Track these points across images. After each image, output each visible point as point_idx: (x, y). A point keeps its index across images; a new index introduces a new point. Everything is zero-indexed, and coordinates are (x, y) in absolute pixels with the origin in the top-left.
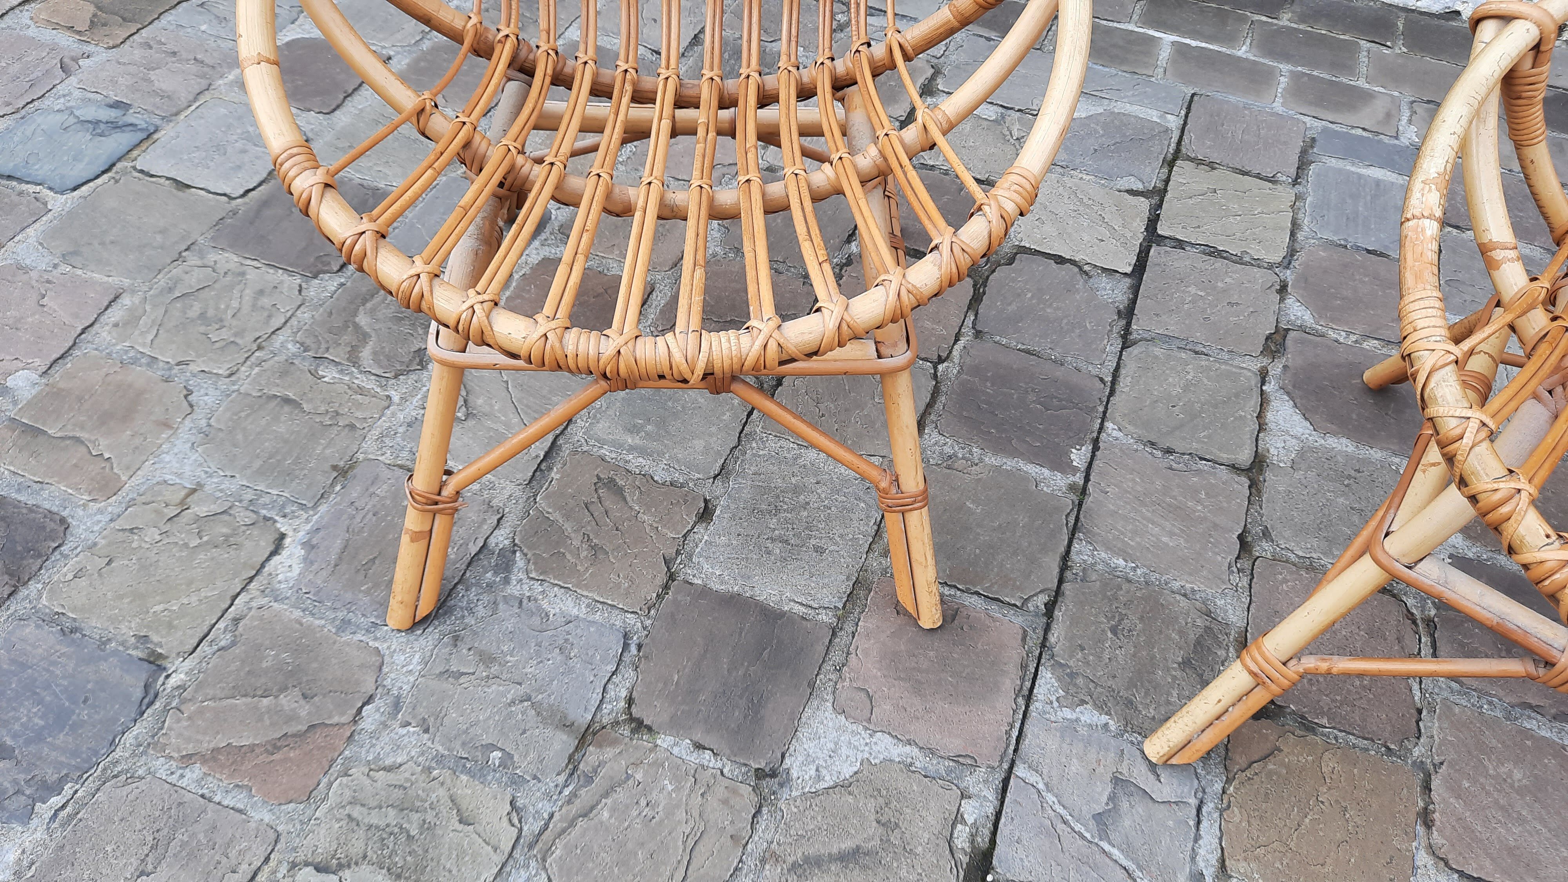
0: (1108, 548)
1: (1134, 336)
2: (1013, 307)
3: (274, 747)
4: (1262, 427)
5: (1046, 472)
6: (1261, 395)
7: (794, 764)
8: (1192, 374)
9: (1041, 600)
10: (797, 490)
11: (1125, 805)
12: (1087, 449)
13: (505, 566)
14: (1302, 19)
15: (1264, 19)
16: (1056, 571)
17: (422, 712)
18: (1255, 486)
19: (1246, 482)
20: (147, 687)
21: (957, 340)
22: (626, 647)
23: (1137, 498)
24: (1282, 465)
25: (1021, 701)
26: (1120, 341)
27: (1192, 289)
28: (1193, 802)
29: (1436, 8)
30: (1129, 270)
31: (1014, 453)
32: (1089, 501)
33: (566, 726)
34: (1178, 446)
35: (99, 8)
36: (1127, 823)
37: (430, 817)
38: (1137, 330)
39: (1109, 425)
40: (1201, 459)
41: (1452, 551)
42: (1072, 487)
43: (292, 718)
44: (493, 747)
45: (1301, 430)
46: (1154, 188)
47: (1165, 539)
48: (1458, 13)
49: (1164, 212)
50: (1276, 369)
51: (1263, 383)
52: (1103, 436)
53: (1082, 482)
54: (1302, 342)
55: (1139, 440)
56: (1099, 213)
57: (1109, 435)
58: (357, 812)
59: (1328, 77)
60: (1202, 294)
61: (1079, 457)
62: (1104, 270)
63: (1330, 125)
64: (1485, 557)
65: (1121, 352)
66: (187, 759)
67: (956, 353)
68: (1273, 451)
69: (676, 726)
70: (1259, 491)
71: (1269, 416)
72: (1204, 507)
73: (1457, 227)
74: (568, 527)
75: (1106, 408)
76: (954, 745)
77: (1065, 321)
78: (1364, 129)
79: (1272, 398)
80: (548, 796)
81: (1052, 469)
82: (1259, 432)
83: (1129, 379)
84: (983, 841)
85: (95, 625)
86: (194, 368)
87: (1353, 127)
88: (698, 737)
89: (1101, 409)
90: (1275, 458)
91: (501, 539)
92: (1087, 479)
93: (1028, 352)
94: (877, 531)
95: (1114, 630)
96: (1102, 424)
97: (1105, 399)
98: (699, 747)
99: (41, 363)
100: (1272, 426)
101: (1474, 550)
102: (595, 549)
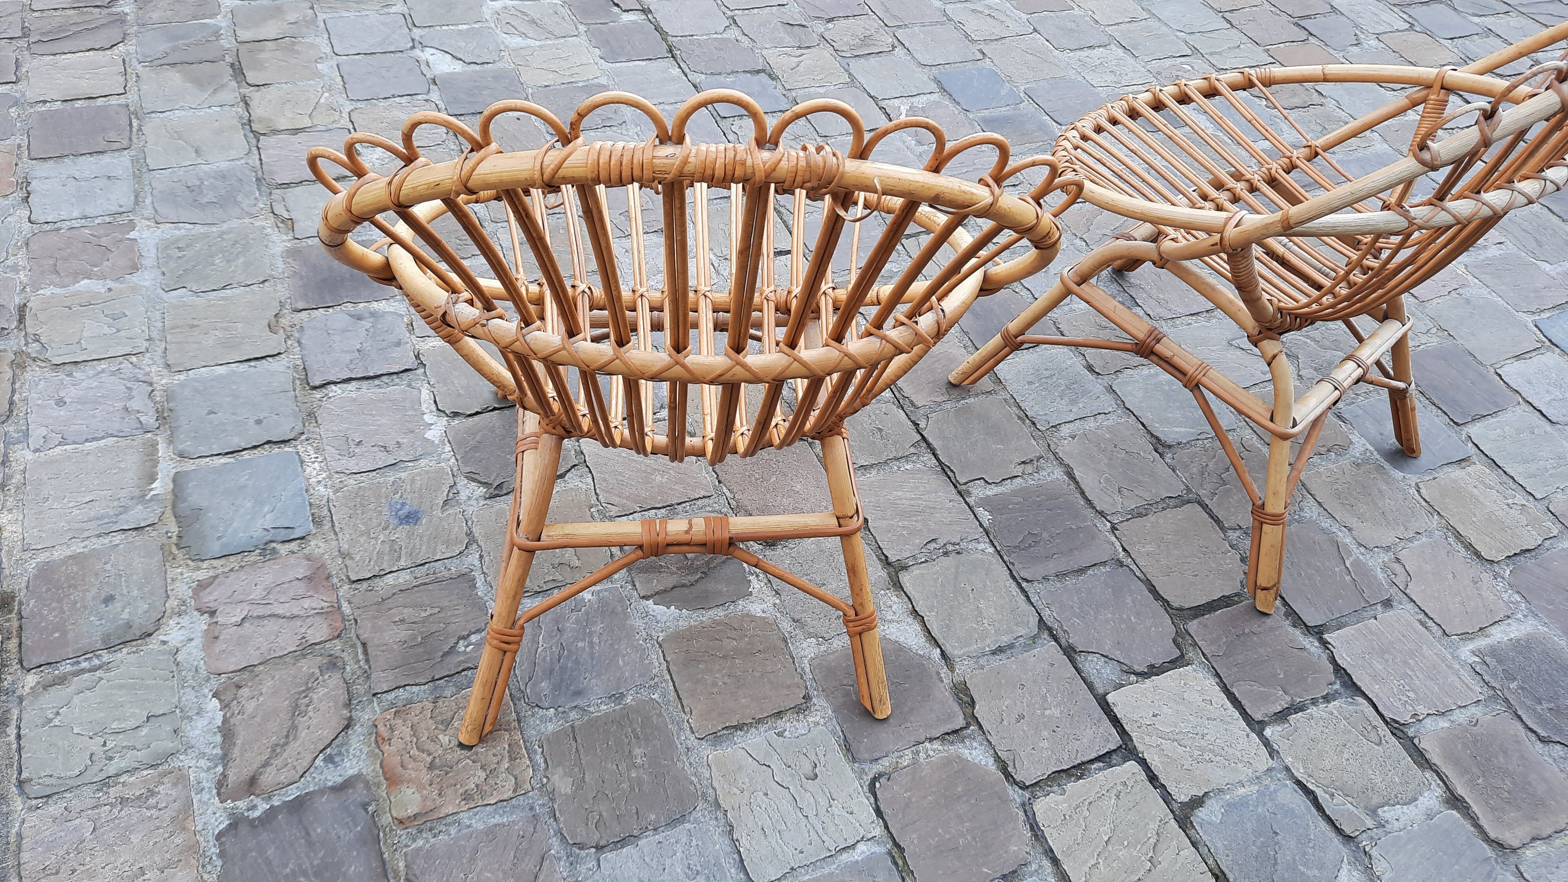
0: (919, 470)
1: (1045, 635)
2: (1129, 600)
4: (915, 613)
5: (989, 493)
6: (936, 641)
8: (986, 625)
9: (922, 424)
10: (1073, 402)
12: (986, 524)
16: (930, 440)
18: (886, 562)
19: (892, 559)
21: (1124, 549)
23: (934, 508)
24: (882, 592)
26: (1049, 624)
27: (1056, 712)
30: (1110, 698)
31: (1014, 493)
32: (954, 491)
34: (945, 561)
38: (1049, 642)
39: (991, 550)
40: (926, 561)
41: (752, 598)
42: (969, 493)
45: (892, 630)
46: (1191, 823)
47: (900, 493)
49: (1154, 794)
50: (944, 671)
51: (943, 654)
52: (988, 540)
53: (967, 499)
54: (951, 717)
55: (967, 550)
56: (1188, 749)
57: (985, 542)
60: (1047, 712)
61: (985, 516)
62: (1123, 686)
64: (732, 607)
65: (1039, 614)
67: (1113, 539)
68: (894, 598)
70: (880, 560)
71: (918, 627)
72: (898, 526)
75: (1004, 562)
77: (1092, 613)
79: (928, 645)
81: (988, 497)
82: (913, 607)
83: (1015, 594)
89: (1005, 558)
90: (890, 595)
92: (966, 502)
93: (1082, 571)
94: (1020, 407)
95: (880, 430)
96: (995, 547)
97: (1011, 567)
100: (910, 620)
101: (740, 607)
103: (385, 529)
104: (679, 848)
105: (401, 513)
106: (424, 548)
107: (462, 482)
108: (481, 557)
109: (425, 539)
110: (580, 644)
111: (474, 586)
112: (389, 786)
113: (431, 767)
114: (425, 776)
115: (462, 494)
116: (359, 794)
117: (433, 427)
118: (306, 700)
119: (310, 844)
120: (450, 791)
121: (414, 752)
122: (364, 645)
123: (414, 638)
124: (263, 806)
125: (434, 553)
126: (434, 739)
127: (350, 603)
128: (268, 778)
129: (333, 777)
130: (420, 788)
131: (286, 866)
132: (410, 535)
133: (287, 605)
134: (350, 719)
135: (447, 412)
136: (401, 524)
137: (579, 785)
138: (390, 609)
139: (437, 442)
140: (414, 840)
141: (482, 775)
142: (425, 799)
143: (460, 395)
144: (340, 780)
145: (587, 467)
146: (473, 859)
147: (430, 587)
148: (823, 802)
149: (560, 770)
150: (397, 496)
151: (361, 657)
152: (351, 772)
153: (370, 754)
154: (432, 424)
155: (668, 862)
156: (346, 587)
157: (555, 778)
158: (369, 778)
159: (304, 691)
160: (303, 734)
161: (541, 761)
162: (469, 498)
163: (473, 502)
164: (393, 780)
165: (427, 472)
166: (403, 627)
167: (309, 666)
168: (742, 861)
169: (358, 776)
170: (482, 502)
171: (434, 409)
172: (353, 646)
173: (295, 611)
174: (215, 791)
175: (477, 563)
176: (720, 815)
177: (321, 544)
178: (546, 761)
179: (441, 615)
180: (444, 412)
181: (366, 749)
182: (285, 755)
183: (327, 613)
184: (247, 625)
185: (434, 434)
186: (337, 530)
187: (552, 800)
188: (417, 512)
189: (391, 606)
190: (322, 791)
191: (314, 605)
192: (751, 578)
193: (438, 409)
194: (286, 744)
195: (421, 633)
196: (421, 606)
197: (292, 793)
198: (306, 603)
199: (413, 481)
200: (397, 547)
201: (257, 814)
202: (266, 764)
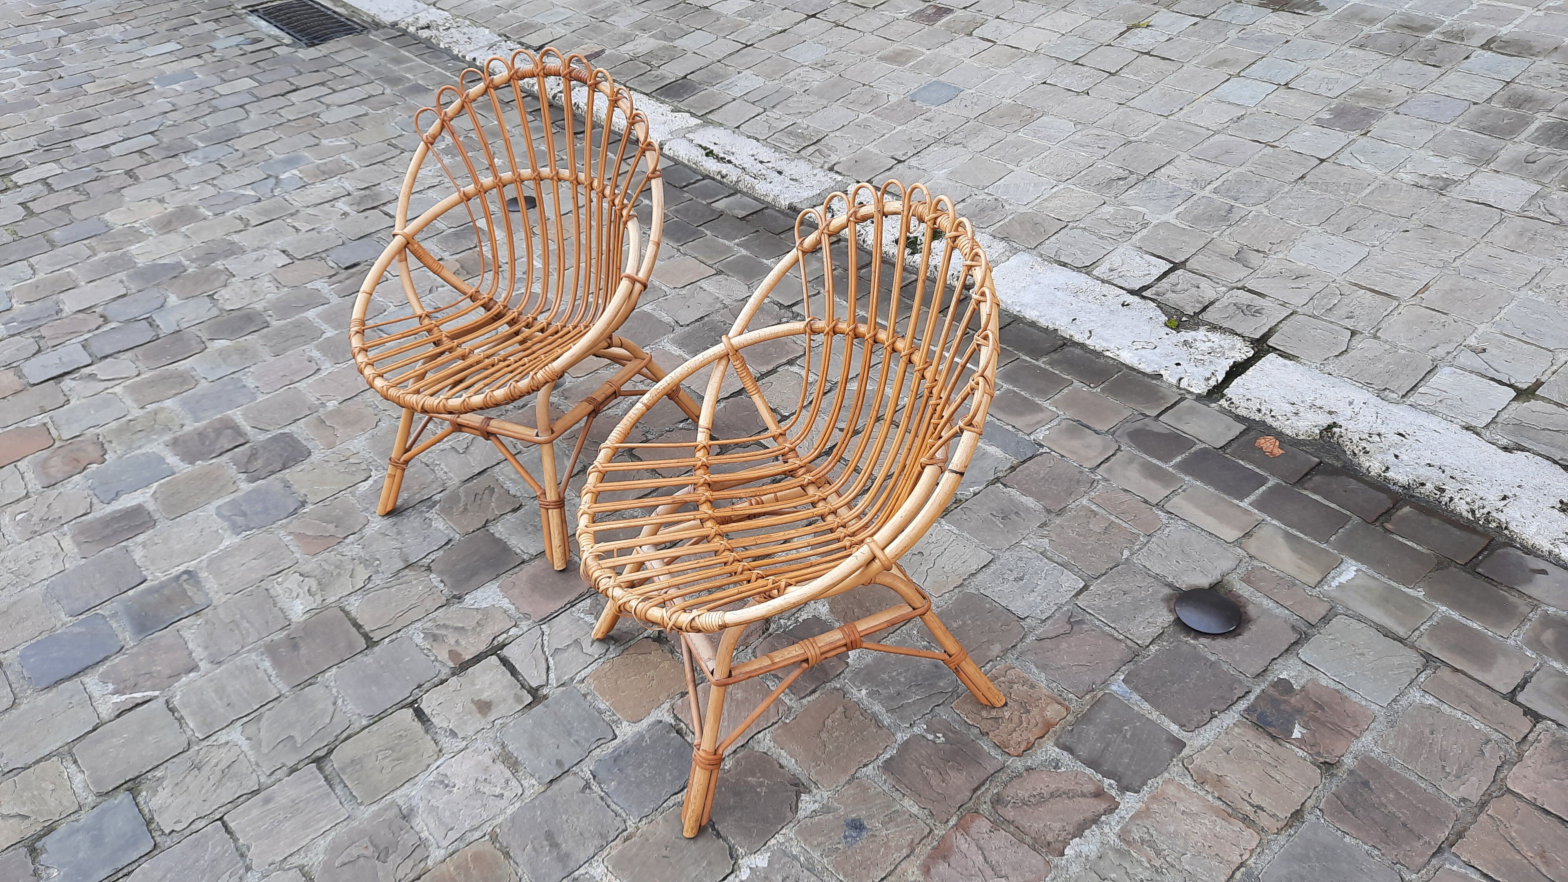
3: (316, 538)
7: (468, 599)
11: (571, 649)
13: (431, 507)
14: (1051, 364)
15: (1028, 358)
17: (366, 543)
20: (295, 509)
22: (447, 544)
25: (568, 606)
28: (596, 657)
29: (1149, 370)
33: (406, 561)
35: (462, 267)
36: (566, 655)
37: (342, 572)
43: (327, 531)
44: (377, 559)
48: (1161, 375)
58: (323, 563)
59: (1028, 396)
63: (996, 421)
66: (291, 533)
69: (441, 573)
73: (1005, 485)
74: (463, 499)
76: (528, 610)
78: (1013, 427)
80: (382, 579)
84: (506, 642)
85: (295, 487)
86: (387, 413)
87: (1008, 424)
88: (445, 578)
91: (437, 497)
98: (442, 581)
99: (341, 399)
102: (465, 510)
103: (874, 836)
104: (996, 589)
105: (854, 835)
106: (878, 802)
107: (801, 814)
108: (865, 765)
109: (869, 806)
110: (903, 680)
111: (892, 758)
112: (1053, 726)
113: (1028, 711)
114: (1035, 711)
115: (813, 808)
116: (1066, 739)
117: (754, 866)
118: (1032, 799)
119: (1108, 745)
120: (1035, 696)
121: (1025, 724)
122: (975, 790)
123: (952, 768)
124: (1107, 781)
125: (879, 793)
126: (1010, 720)
127: (948, 821)
128: (1090, 788)
129: (1066, 757)
130: (1043, 710)
131: (1127, 748)
132: (871, 817)
133: (973, 858)
134: (1026, 770)
135: (733, 862)
136: (865, 828)
137: (991, 642)
138: (938, 793)
139: (769, 854)
140: (1071, 699)
141: (1015, 686)
142: (1047, 704)
143: (709, 863)
144: (1065, 753)
145: (748, 742)
146: (1063, 668)
147: (907, 782)
148: (933, 546)
149: (988, 654)
150: (840, 846)
151: (983, 789)
152: (1057, 750)
153: (1040, 747)
154: (751, 868)
155: (1006, 591)
156: (936, 832)
157: (995, 654)
158: (1054, 739)
159: (1027, 805)
160: (1053, 786)
161: (988, 665)
162: (815, 802)
163: (818, 797)
164: (1048, 726)
165: (805, 840)
166: (948, 778)
167: (1010, 813)
168: (985, 566)
169: (1057, 745)
170: (815, 791)
171: (733, 875)
172: (978, 798)
173: (974, 848)
174: (1117, 811)
175: (871, 766)
176: (966, 583)
177: (910, 873)
178: (988, 663)
179: (925, 762)
180: (733, 866)
181: (1039, 752)
182: (1072, 788)
183: (964, 830)
184: (1003, 873)
185: (761, 861)
186: (893, 867)
187: (1008, 650)
188: (848, 825)
189: (935, 795)
190: (1078, 758)
191: (963, 841)
192: (800, 620)
193: (732, 872)
194: (1064, 793)
195: (945, 766)
196: (925, 779)
197: (1089, 771)
198: (964, 846)
199: (819, 845)
200: (887, 819)
201: (1112, 781)
202: (1084, 795)
